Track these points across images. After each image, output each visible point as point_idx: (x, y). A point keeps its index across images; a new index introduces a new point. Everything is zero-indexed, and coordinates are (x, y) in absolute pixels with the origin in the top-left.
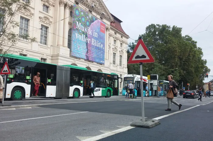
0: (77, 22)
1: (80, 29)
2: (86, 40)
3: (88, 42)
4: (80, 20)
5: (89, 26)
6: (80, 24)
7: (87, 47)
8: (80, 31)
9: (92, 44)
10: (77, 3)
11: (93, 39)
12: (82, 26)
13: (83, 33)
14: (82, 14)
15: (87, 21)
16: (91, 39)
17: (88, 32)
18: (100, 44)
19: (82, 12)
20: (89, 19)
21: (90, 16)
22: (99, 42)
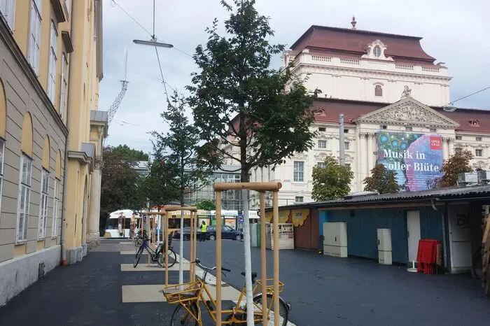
0: (385, 150)
1: (390, 156)
2: (402, 167)
3: (407, 169)
4: (389, 147)
5: (406, 149)
6: (390, 151)
7: (406, 176)
8: (391, 159)
9: (415, 169)
10: (385, 127)
11: (415, 164)
12: (394, 153)
13: (397, 160)
14: (392, 137)
15: (403, 143)
16: (413, 165)
17: (405, 157)
18: (431, 166)
19: (391, 135)
20: (406, 139)
21: (408, 136)
22: (429, 165)
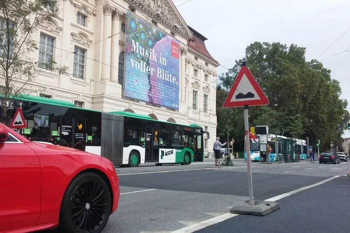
0: (133, 41)
2: (147, 70)
3: (152, 74)
4: (137, 37)
5: (152, 47)
6: (138, 43)
7: (150, 82)
8: (138, 56)
9: (158, 76)
11: (158, 68)
12: (141, 48)
13: (143, 59)
14: (141, 26)
15: (149, 38)
16: (156, 69)
17: (150, 58)
18: (171, 76)
19: (140, 23)
20: (153, 35)
21: (154, 31)
22: (169, 74)
